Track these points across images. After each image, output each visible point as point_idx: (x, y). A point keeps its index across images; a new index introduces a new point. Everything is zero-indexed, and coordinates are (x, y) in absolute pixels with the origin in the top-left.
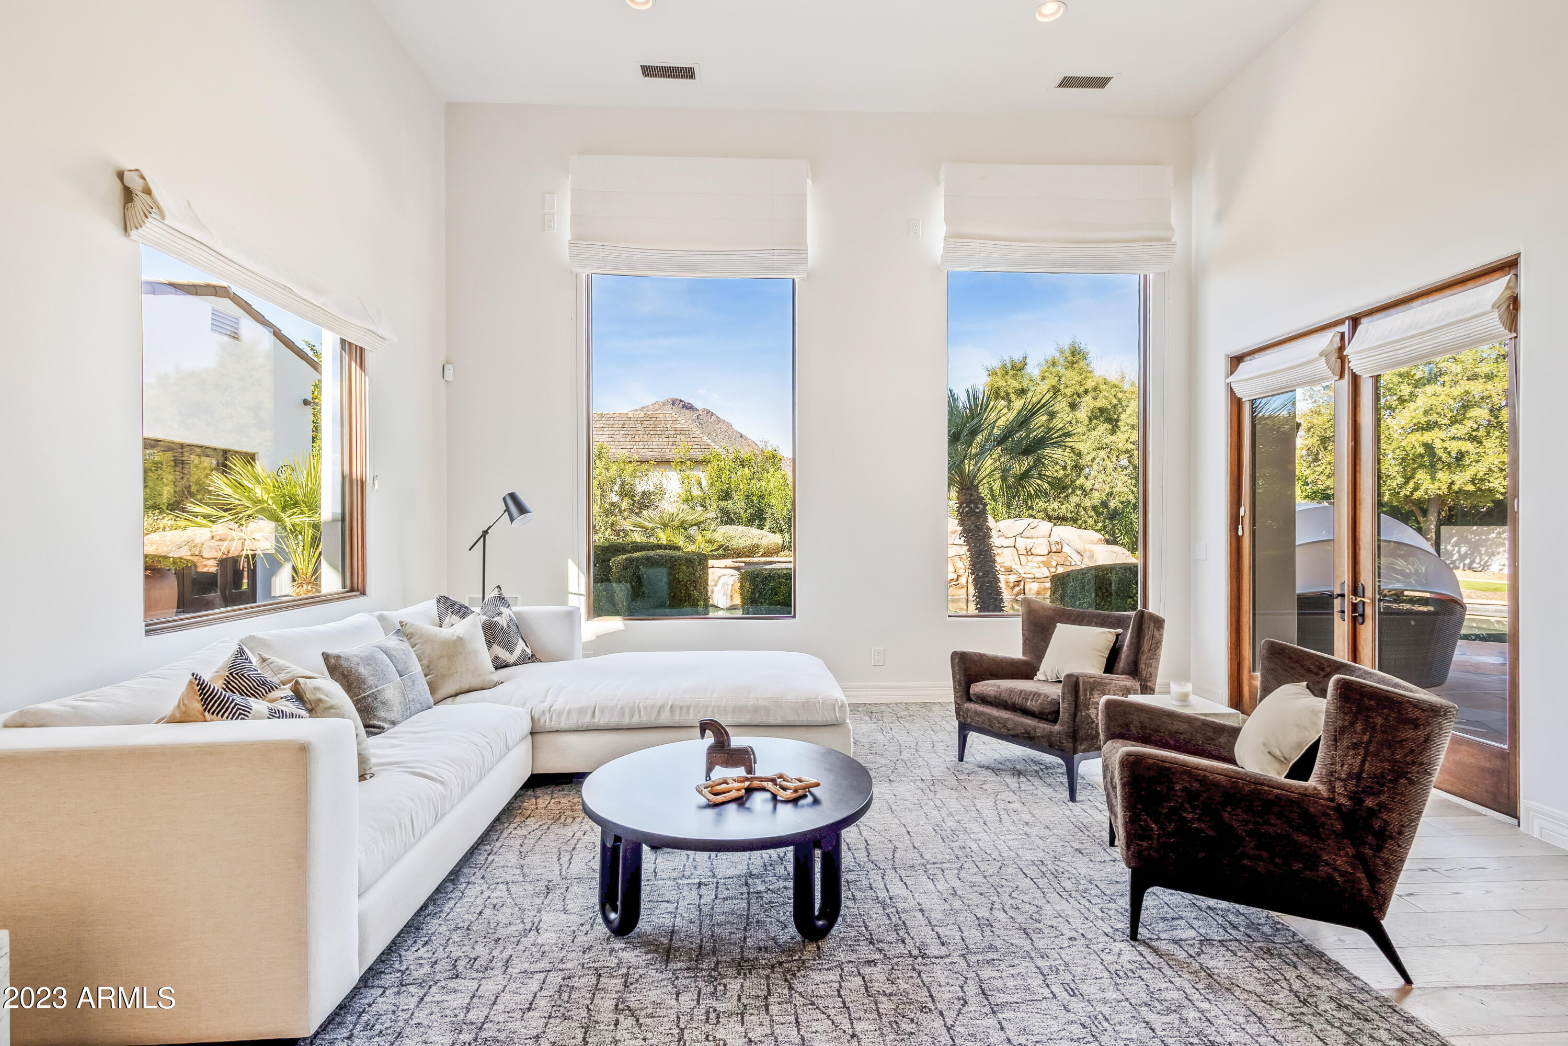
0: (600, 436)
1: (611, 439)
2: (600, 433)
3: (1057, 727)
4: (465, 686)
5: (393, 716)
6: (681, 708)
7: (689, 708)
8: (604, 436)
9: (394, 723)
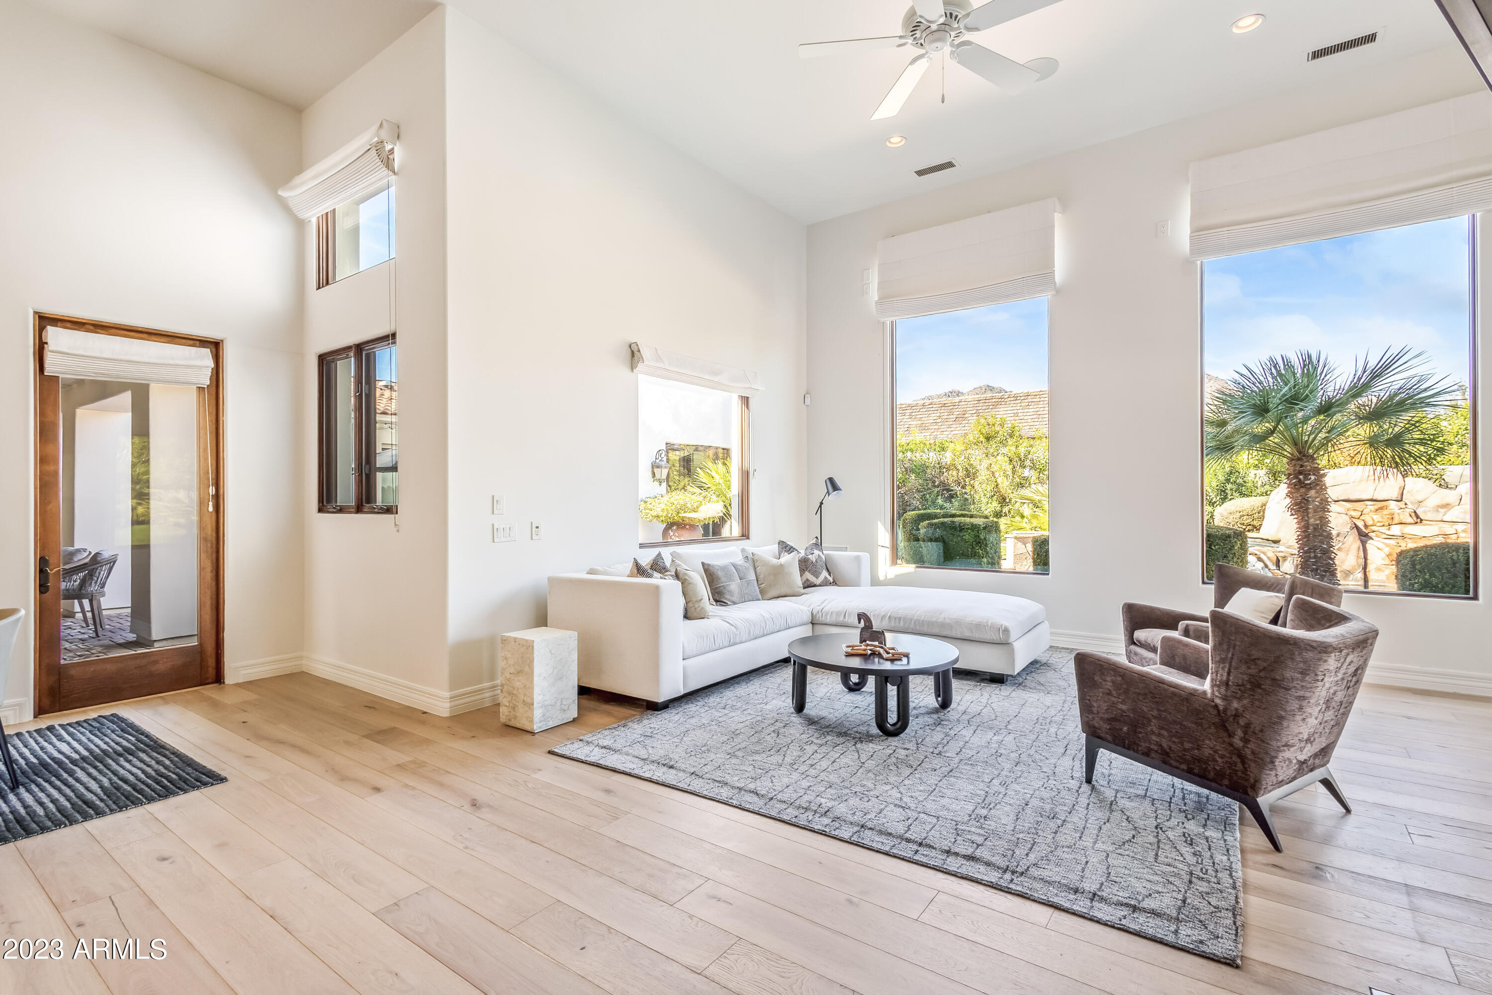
0: (1025, 414)
1: (1035, 416)
2: (1026, 411)
4: (783, 592)
5: (734, 599)
6: (895, 618)
7: (900, 619)
8: (1028, 414)
9: (734, 603)
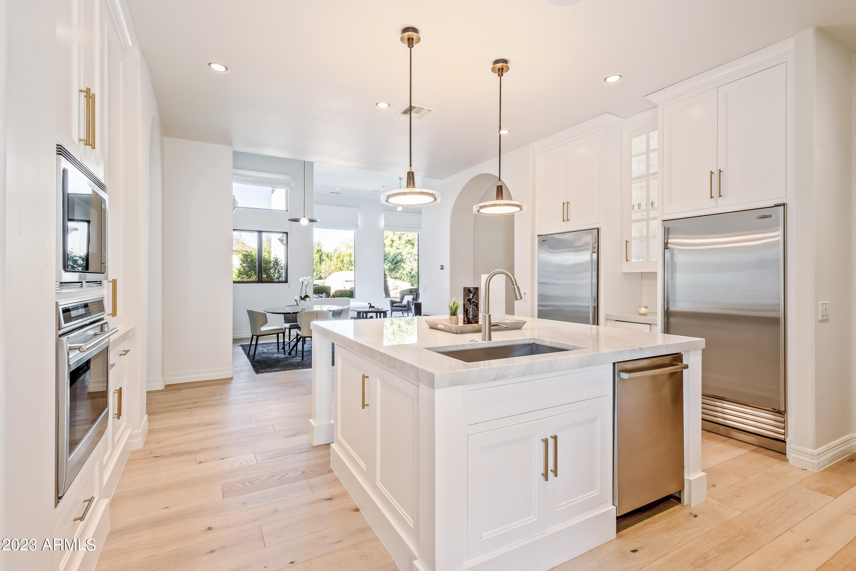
3: (406, 308)
